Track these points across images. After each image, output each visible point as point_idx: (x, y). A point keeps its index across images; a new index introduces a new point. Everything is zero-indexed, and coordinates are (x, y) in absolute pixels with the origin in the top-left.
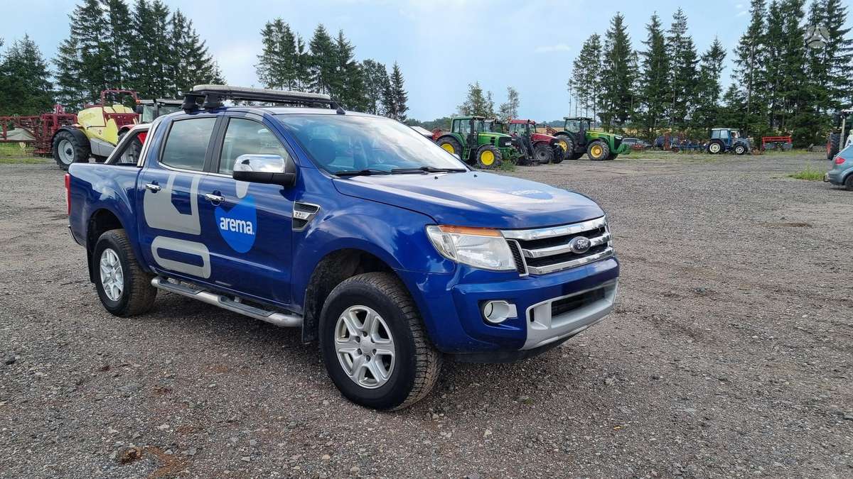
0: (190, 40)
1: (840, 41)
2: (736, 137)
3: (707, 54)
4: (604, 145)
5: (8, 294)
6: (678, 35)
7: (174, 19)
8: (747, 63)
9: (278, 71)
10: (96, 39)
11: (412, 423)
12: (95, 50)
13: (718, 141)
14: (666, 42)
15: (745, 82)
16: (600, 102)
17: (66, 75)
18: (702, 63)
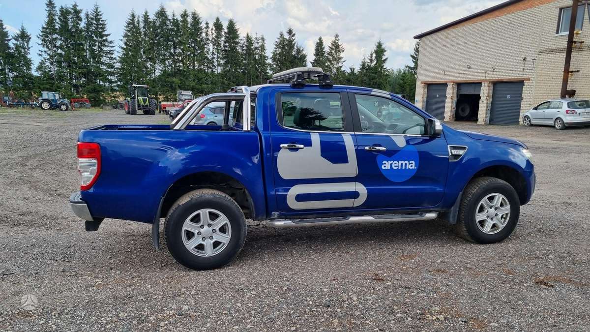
1: (106, 40)
3: (16, 35)
8: (47, 46)
13: (47, 101)
15: (49, 59)
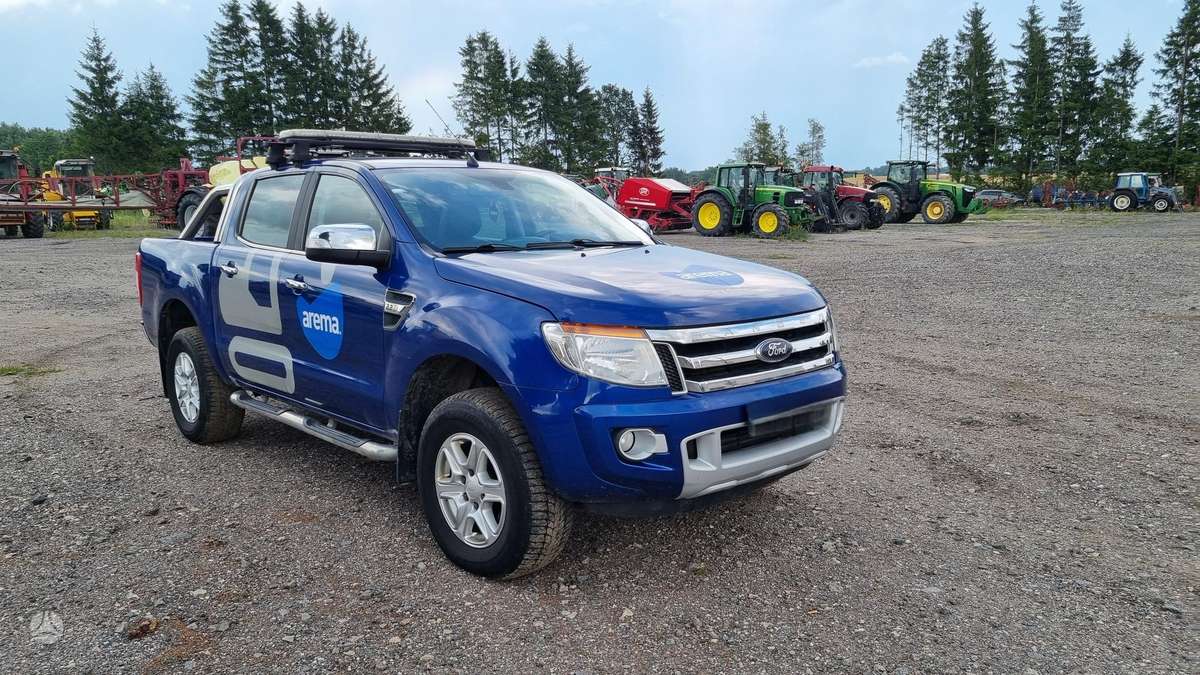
0: (364, 65)
2: (1156, 185)
3: (1113, 61)
4: (946, 200)
5: (69, 412)
6: (1068, 35)
7: (343, 37)
8: (1176, 73)
9: (483, 105)
10: (241, 68)
11: (528, 597)
12: (239, 83)
13: (1127, 192)
14: (1049, 45)
15: (1173, 102)
16: (947, 138)
17: (203, 118)
18: (1105, 75)
